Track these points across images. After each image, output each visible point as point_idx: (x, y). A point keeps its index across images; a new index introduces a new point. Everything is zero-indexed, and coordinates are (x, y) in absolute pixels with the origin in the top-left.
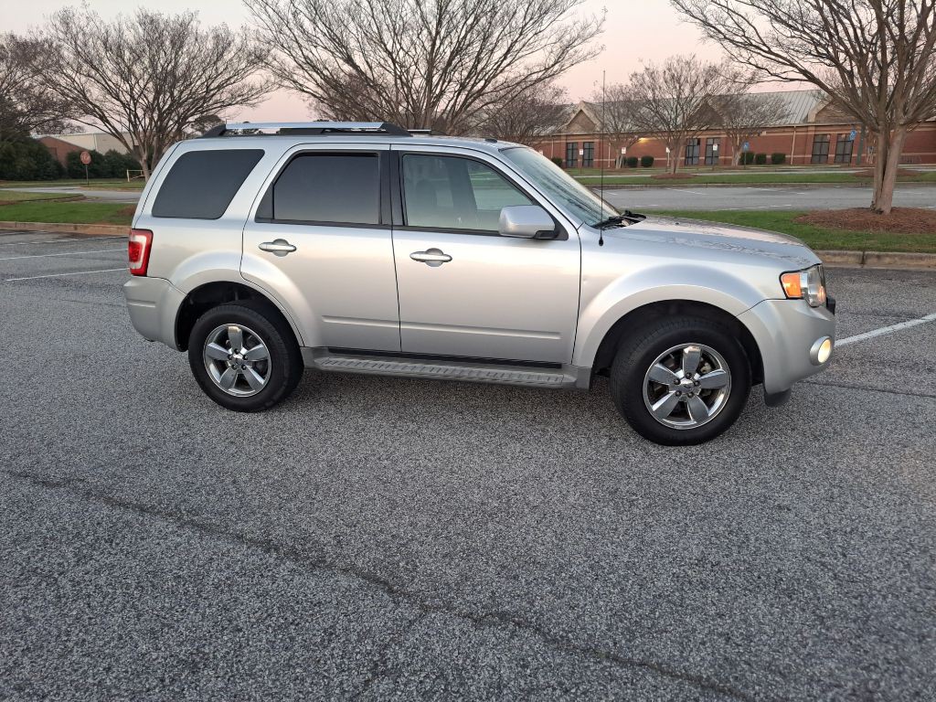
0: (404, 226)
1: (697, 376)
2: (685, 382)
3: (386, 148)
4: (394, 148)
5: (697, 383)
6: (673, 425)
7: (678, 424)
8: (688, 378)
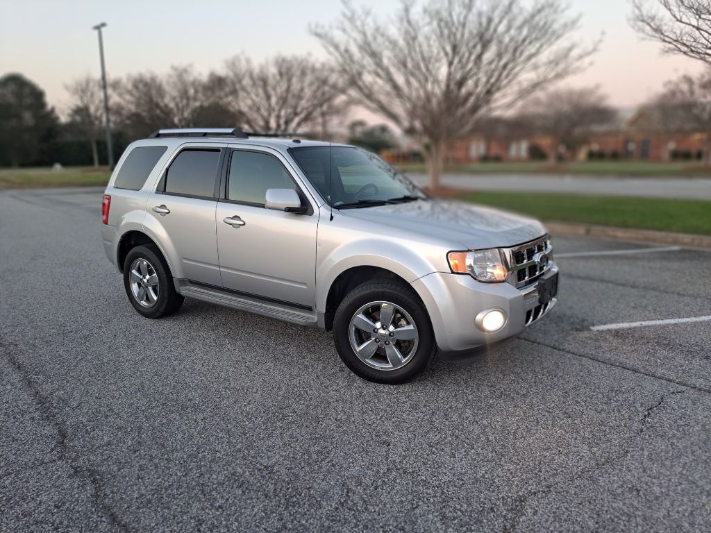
0: (226, 199)
1: (391, 328)
2: (382, 332)
3: (225, 146)
4: (230, 146)
5: (391, 334)
6: (374, 366)
7: (378, 366)
8: (384, 329)
